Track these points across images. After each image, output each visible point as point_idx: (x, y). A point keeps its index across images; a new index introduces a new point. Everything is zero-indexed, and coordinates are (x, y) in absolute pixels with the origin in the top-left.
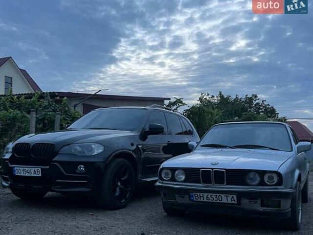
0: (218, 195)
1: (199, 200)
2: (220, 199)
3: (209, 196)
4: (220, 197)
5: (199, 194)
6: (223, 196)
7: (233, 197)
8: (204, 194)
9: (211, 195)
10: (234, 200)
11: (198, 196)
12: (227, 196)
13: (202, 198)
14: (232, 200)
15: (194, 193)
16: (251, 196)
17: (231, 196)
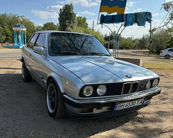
1: (120, 109)
2: (134, 104)
4: (135, 102)
6: (137, 101)
8: (125, 103)
9: (129, 103)
13: (122, 107)
14: (140, 103)
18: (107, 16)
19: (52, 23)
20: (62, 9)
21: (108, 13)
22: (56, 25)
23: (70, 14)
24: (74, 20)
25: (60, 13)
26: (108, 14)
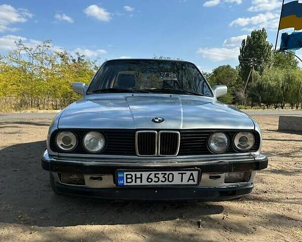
0: (168, 173)
1: (133, 183)
2: (170, 180)
3: (152, 176)
4: (171, 176)
5: (133, 174)
6: (175, 173)
7: (192, 174)
8: (143, 173)
9: (155, 174)
10: (193, 179)
11: (131, 178)
12: (182, 174)
13: (139, 180)
14: (189, 179)
15: (125, 173)
16: (213, 170)
17: (188, 173)
18: (293, 35)
19: (228, 66)
20: (246, 40)
21: (295, 29)
22: (235, 68)
23: (259, 47)
24: (267, 56)
25: (241, 47)
26: (295, 31)
